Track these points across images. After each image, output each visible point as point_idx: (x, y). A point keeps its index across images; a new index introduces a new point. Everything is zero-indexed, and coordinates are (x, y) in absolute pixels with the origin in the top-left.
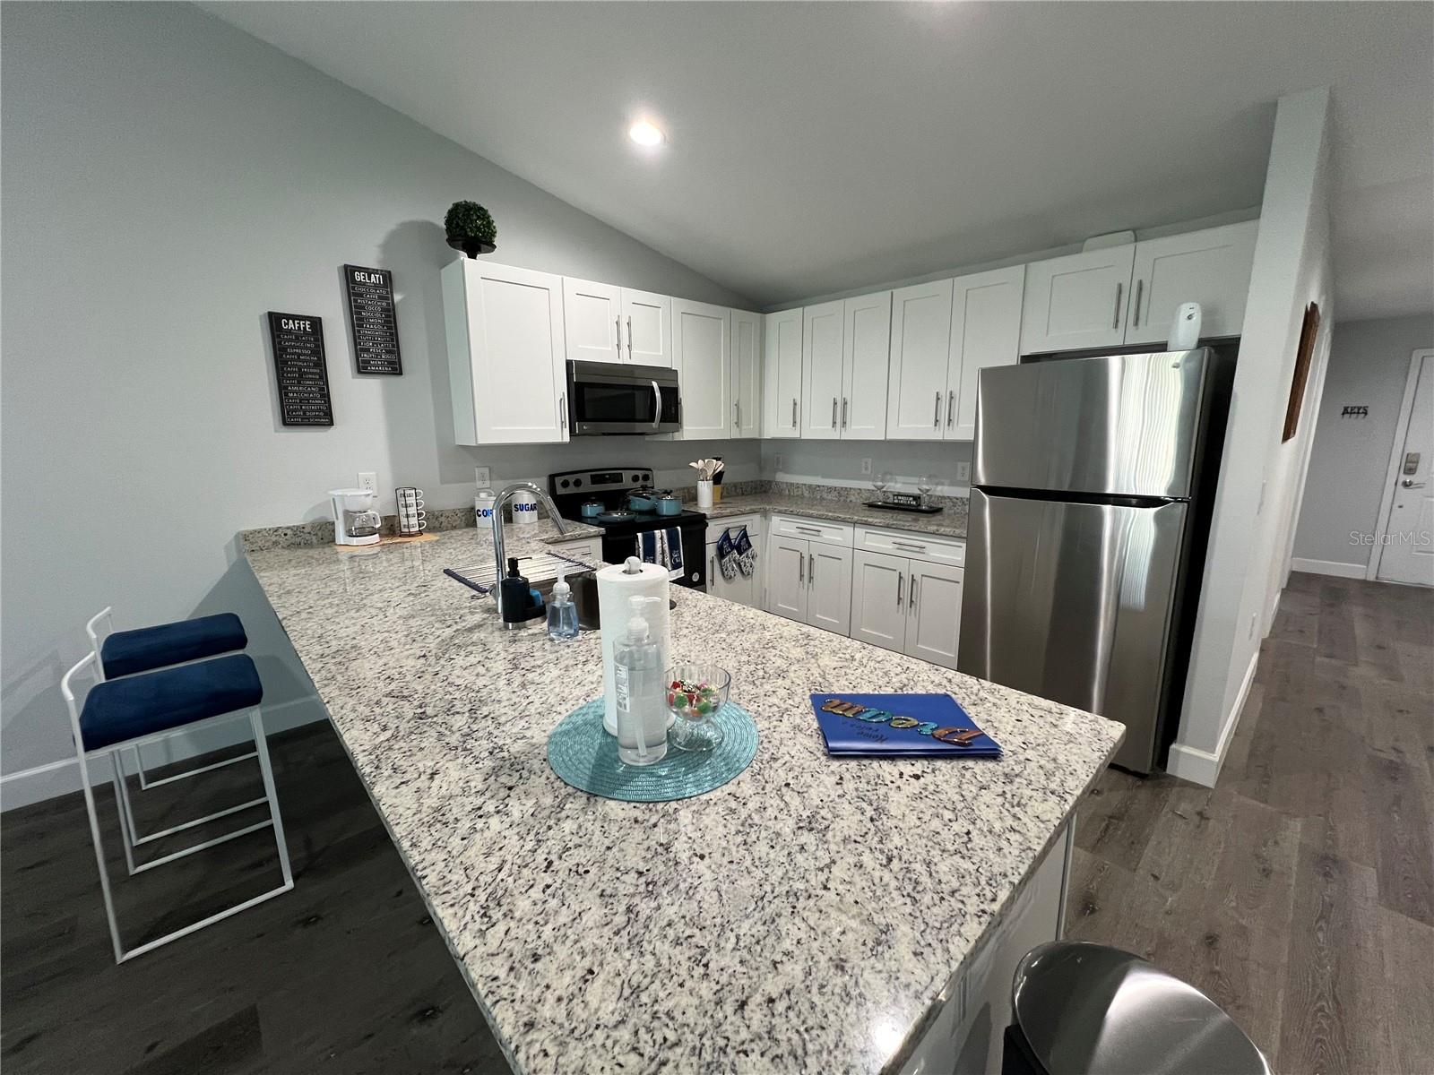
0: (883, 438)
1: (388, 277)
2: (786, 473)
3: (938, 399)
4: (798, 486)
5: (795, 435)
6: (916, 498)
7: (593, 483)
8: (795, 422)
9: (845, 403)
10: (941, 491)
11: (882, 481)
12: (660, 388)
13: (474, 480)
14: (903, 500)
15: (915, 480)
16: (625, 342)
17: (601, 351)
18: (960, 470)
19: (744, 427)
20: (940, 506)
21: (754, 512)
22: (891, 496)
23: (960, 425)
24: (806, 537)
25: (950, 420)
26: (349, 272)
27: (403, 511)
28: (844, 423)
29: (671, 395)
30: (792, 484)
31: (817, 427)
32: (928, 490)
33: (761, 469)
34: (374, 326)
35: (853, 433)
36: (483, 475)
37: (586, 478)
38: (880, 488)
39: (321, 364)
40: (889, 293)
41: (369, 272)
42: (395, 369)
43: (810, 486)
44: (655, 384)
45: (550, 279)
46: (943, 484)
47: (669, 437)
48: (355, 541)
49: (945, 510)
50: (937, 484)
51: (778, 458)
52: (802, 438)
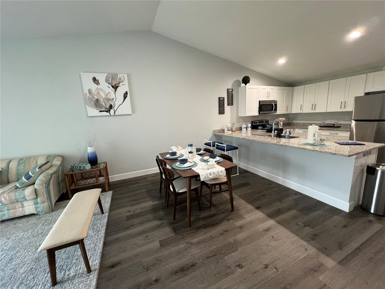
0: (326, 112)
1: (232, 90)
2: (296, 121)
3: (341, 103)
4: (299, 123)
5: (301, 112)
6: (334, 124)
7: (259, 123)
8: (301, 109)
9: (315, 105)
10: (341, 122)
11: (324, 121)
12: (274, 104)
13: (240, 122)
14: (330, 125)
15: (334, 120)
16: (268, 96)
17: (264, 98)
18: (346, 118)
19: (288, 111)
20: (340, 126)
21: (292, 128)
22: (326, 124)
23: (347, 108)
24: (305, 133)
25: (345, 107)
26: (228, 90)
27: (233, 127)
28: (315, 109)
29: (276, 105)
30: (297, 123)
31: (307, 110)
32: (337, 123)
33: (289, 120)
34: (230, 98)
35: (317, 111)
36: (242, 121)
37: (258, 122)
38: (323, 123)
39: (224, 105)
40: (329, 81)
41: (230, 89)
42: (232, 104)
43: (303, 123)
44: (273, 103)
45: (257, 87)
46: (341, 121)
47: (274, 114)
48: (228, 132)
49: (342, 127)
50: (339, 121)
51: (294, 118)
52: (303, 112)
